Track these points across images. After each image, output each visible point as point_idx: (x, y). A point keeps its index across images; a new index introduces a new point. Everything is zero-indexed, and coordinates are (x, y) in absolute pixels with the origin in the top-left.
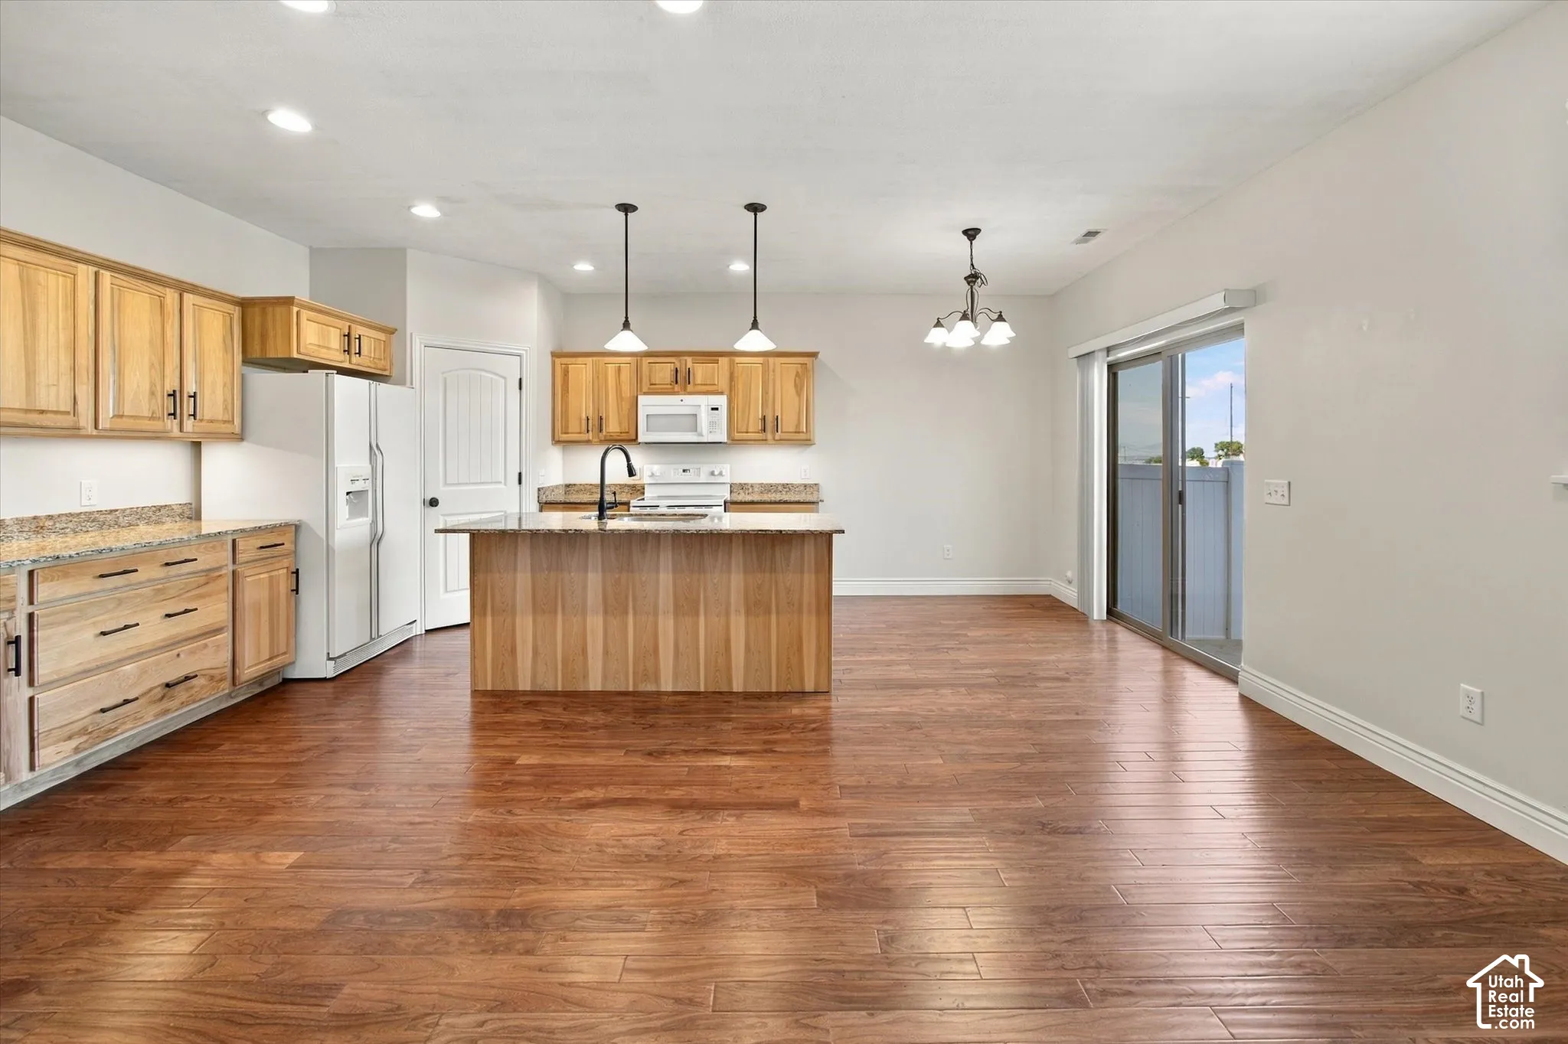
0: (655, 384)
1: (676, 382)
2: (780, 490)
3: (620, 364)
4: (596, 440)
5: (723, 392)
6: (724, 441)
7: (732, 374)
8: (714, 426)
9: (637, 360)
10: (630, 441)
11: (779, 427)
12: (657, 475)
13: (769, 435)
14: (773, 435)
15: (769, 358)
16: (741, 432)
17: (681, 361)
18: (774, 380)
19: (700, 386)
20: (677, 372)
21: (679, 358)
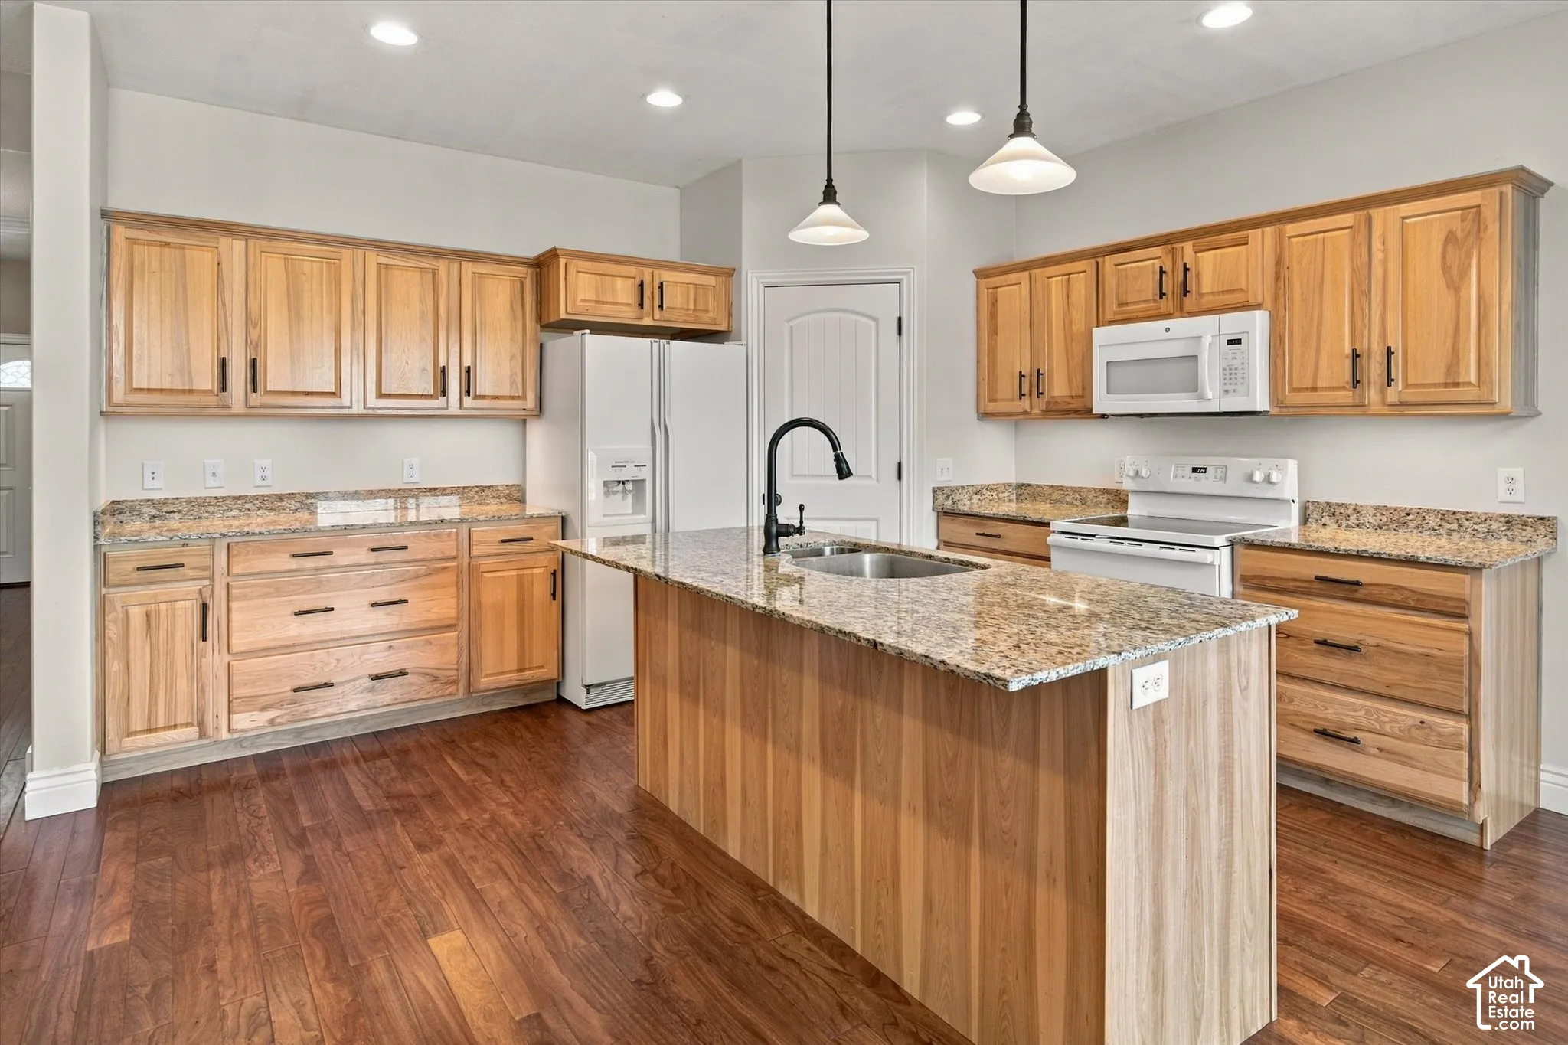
0: (1127, 304)
1: (1162, 295)
2: (1432, 524)
3: (1070, 274)
4: (1036, 411)
5: (1259, 305)
6: (1258, 410)
7: (1279, 261)
8: (1232, 378)
9: (1097, 263)
10: (1086, 412)
11: (1397, 373)
12: (1144, 475)
13: (1372, 395)
14: (1383, 393)
15: (1371, 211)
16: (1300, 390)
17: (1173, 251)
18: (1385, 263)
19: (1211, 298)
20: (1164, 276)
21: (1169, 246)
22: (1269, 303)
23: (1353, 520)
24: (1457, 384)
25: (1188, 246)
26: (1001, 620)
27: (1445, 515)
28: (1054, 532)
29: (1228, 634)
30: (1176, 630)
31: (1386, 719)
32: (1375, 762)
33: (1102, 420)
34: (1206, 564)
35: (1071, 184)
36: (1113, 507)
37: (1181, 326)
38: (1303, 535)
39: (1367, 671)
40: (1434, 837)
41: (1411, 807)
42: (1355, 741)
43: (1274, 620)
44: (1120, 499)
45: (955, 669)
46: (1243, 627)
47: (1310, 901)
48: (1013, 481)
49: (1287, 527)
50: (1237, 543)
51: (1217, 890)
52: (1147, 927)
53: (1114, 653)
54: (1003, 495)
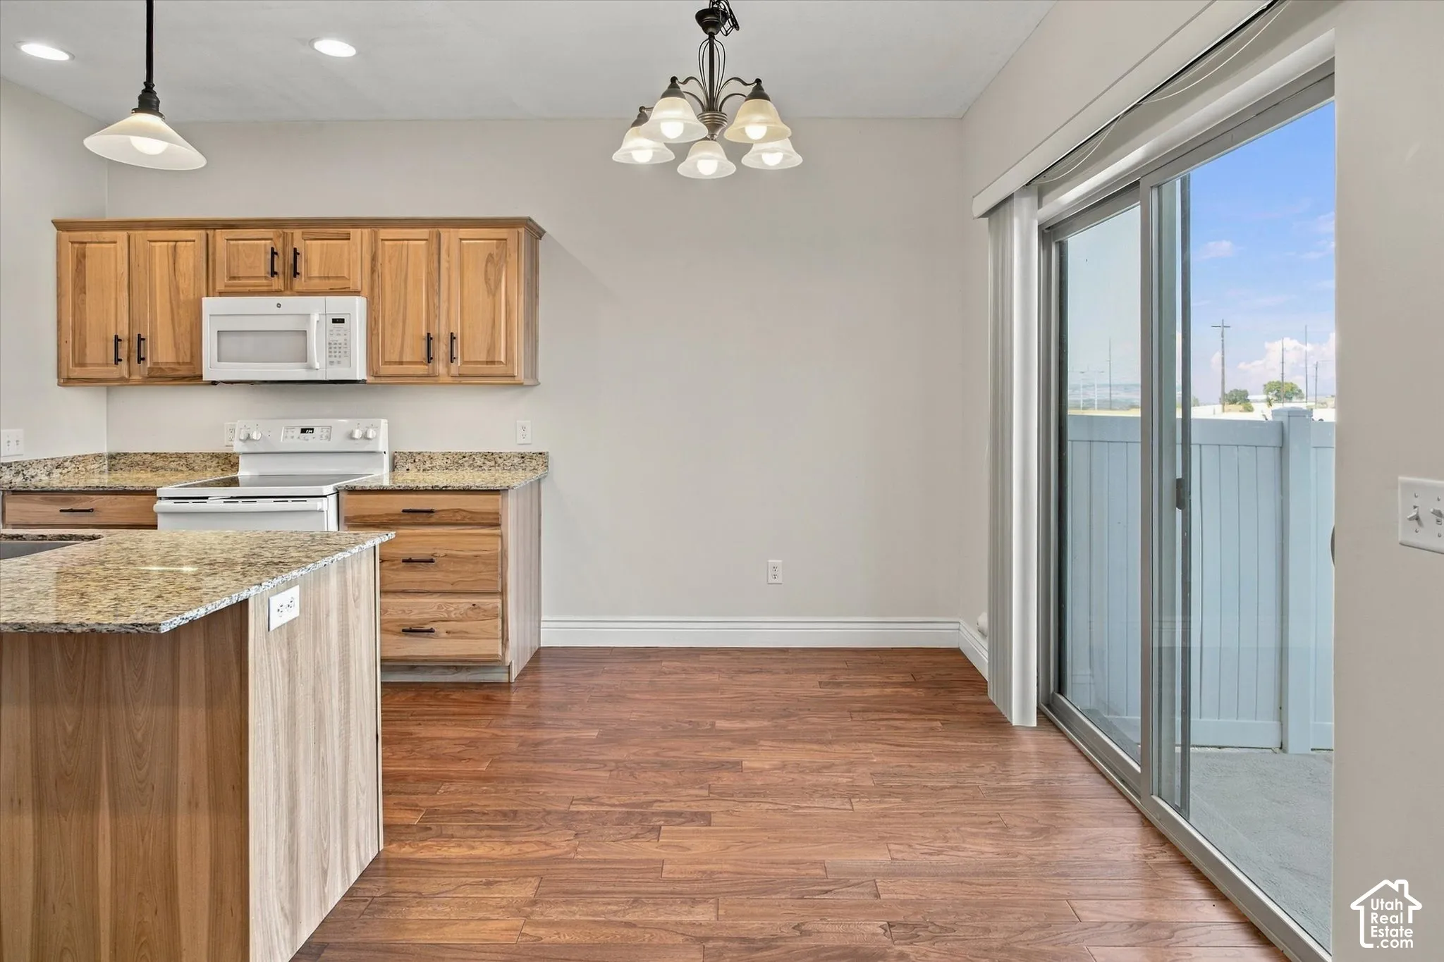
0: (239, 278)
1: (273, 273)
2: (479, 463)
3: (176, 241)
4: (136, 377)
5: (359, 292)
6: (358, 379)
7: (374, 258)
8: (337, 351)
9: (207, 235)
10: (194, 378)
11: (457, 353)
12: (255, 437)
13: (441, 368)
14: (448, 367)
15: (440, 230)
16: (390, 363)
17: (285, 236)
18: (449, 269)
19: (317, 281)
20: (276, 256)
21: (280, 231)
22: (366, 290)
23: (428, 465)
24: (493, 362)
25: (298, 233)
26: (134, 579)
27: (487, 456)
28: (160, 498)
29: (346, 556)
30: (304, 560)
31: (452, 609)
32: (444, 643)
33: (214, 386)
34: (316, 511)
35: (202, 168)
36: (222, 470)
37: (291, 303)
38: (392, 479)
39: (439, 576)
40: (480, 685)
41: (468, 668)
42: (431, 631)
43: (377, 541)
44: (229, 461)
45: (96, 627)
46: (355, 550)
47: (404, 758)
48: (105, 450)
49: (381, 475)
50: (342, 490)
51: (339, 762)
52: (284, 810)
53: (255, 585)
54: (92, 467)
